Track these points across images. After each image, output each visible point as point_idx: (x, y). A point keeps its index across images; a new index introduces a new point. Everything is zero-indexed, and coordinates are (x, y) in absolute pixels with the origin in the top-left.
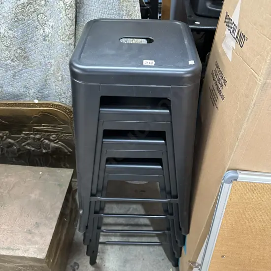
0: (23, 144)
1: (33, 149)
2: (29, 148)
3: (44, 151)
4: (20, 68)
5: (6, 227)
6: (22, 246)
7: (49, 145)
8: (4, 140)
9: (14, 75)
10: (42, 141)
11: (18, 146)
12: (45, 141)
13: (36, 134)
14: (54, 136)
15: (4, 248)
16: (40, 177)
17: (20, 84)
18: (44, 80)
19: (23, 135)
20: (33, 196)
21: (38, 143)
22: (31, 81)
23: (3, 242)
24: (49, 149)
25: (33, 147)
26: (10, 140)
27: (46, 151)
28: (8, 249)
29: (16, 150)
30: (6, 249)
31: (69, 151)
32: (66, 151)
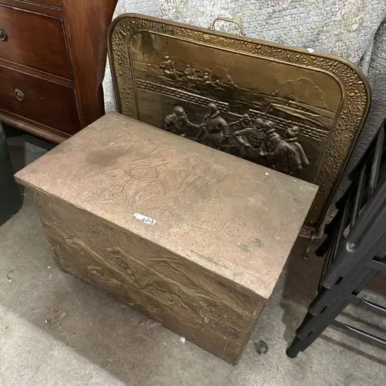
0: (237, 132)
1: (248, 145)
2: (242, 141)
3: (262, 154)
4: (285, 6)
5: (209, 229)
6: (231, 264)
7: (278, 142)
8: (214, 118)
9: (270, 17)
10: (272, 132)
11: (228, 132)
12: (275, 134)
13: (268, 118)
14: (295, 128)
15: (204, 257)
16: (265, 180)
17: (272, 33)
18: (317, 31)
19: (246, 115)
20: (252, 200)
21: (262, 135)
22: (294, 30)
23: (204, 247)
24: (273, 150)
25: (249, 142)
26: (222, 120)
27: (266, 154)
28: (210, 260)
29: (221, 140)
30: (206, 259)
31: (303, 164)
32: (299, 162)
